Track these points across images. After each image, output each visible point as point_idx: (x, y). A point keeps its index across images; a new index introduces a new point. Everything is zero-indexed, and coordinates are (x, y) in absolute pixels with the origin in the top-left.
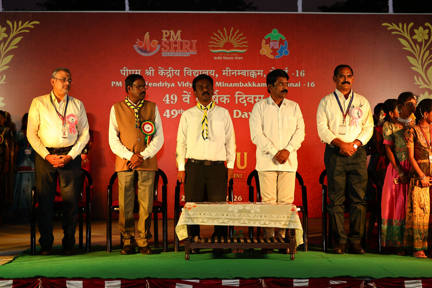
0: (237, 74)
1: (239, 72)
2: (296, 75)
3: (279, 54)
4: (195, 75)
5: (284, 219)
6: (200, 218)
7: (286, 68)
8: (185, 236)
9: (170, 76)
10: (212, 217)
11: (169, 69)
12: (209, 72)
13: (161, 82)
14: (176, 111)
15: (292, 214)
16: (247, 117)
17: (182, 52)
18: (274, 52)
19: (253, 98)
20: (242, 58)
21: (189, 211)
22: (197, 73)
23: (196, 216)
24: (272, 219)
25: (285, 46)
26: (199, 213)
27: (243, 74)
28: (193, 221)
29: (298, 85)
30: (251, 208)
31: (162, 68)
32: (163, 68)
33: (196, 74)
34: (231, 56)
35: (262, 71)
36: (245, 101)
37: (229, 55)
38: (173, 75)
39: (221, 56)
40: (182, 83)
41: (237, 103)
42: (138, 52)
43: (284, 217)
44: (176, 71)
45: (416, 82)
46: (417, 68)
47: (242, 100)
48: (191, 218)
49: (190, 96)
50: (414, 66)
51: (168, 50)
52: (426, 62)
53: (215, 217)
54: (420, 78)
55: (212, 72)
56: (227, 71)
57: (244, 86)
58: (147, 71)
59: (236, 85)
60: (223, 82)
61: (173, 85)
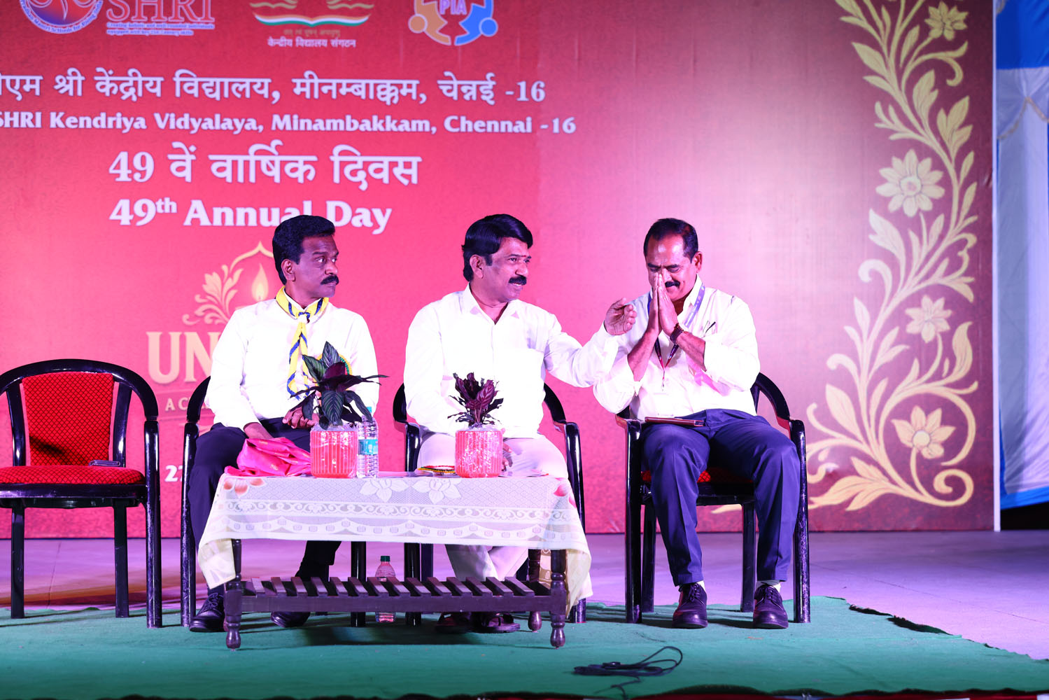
0: (338, 91)
1: (344, 85)
2: (519, 96)
3: (468, 33)
4: (210, 93)
5: (533, 521)
6: (273, 518)
7: (489, 75)
8: (228, 575)
9: (131, 97)
10: (312, 515)
11: (127, 75)
12: (252, 84)
13: (103, 115)
14: (149, 203)
15: (557, 506)
16: (369, 224)
17: (168, 22)
18: (452, 24)
19: (385, 166)
20: (354, 43)
21: (239, 497)
22: (214, 88)
23: (261, 513)
24: (496, 520)
25: (484, 7)
26: (272, 502)
27: (356, 90)
28: (250, 528)
29: (525, 128)
30: (432, 486)
31: (107, 71)
32: (111, 72)
33: (211, 90)
34: (320, 37)
35: (415, 83)
36: (361, 176)
37: (315, 32)
38: (140, 94)
39: (288, 37)
40: (169, 118)
41: (337, 179)
42: (33, 21)
43: (532, 515)
44: (151, 79)
45: (880, 121)
46: (883, 78)
47: (354, 173)
48: (244, 519)
49: (193, 157)
50: (873, 73)
51: (126, 14)
52: (910, 63)
53: (319, 515)
54: (891, 110)
55: (263, 84)
56: (308, 82)
57: (358, 130)
58: (61, 80)
59: (334, 124)
60: (296, 117)
61: (141, 123)
